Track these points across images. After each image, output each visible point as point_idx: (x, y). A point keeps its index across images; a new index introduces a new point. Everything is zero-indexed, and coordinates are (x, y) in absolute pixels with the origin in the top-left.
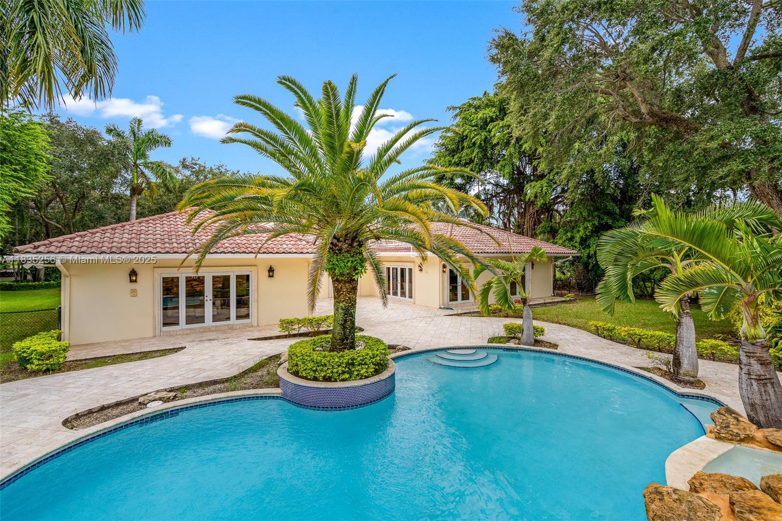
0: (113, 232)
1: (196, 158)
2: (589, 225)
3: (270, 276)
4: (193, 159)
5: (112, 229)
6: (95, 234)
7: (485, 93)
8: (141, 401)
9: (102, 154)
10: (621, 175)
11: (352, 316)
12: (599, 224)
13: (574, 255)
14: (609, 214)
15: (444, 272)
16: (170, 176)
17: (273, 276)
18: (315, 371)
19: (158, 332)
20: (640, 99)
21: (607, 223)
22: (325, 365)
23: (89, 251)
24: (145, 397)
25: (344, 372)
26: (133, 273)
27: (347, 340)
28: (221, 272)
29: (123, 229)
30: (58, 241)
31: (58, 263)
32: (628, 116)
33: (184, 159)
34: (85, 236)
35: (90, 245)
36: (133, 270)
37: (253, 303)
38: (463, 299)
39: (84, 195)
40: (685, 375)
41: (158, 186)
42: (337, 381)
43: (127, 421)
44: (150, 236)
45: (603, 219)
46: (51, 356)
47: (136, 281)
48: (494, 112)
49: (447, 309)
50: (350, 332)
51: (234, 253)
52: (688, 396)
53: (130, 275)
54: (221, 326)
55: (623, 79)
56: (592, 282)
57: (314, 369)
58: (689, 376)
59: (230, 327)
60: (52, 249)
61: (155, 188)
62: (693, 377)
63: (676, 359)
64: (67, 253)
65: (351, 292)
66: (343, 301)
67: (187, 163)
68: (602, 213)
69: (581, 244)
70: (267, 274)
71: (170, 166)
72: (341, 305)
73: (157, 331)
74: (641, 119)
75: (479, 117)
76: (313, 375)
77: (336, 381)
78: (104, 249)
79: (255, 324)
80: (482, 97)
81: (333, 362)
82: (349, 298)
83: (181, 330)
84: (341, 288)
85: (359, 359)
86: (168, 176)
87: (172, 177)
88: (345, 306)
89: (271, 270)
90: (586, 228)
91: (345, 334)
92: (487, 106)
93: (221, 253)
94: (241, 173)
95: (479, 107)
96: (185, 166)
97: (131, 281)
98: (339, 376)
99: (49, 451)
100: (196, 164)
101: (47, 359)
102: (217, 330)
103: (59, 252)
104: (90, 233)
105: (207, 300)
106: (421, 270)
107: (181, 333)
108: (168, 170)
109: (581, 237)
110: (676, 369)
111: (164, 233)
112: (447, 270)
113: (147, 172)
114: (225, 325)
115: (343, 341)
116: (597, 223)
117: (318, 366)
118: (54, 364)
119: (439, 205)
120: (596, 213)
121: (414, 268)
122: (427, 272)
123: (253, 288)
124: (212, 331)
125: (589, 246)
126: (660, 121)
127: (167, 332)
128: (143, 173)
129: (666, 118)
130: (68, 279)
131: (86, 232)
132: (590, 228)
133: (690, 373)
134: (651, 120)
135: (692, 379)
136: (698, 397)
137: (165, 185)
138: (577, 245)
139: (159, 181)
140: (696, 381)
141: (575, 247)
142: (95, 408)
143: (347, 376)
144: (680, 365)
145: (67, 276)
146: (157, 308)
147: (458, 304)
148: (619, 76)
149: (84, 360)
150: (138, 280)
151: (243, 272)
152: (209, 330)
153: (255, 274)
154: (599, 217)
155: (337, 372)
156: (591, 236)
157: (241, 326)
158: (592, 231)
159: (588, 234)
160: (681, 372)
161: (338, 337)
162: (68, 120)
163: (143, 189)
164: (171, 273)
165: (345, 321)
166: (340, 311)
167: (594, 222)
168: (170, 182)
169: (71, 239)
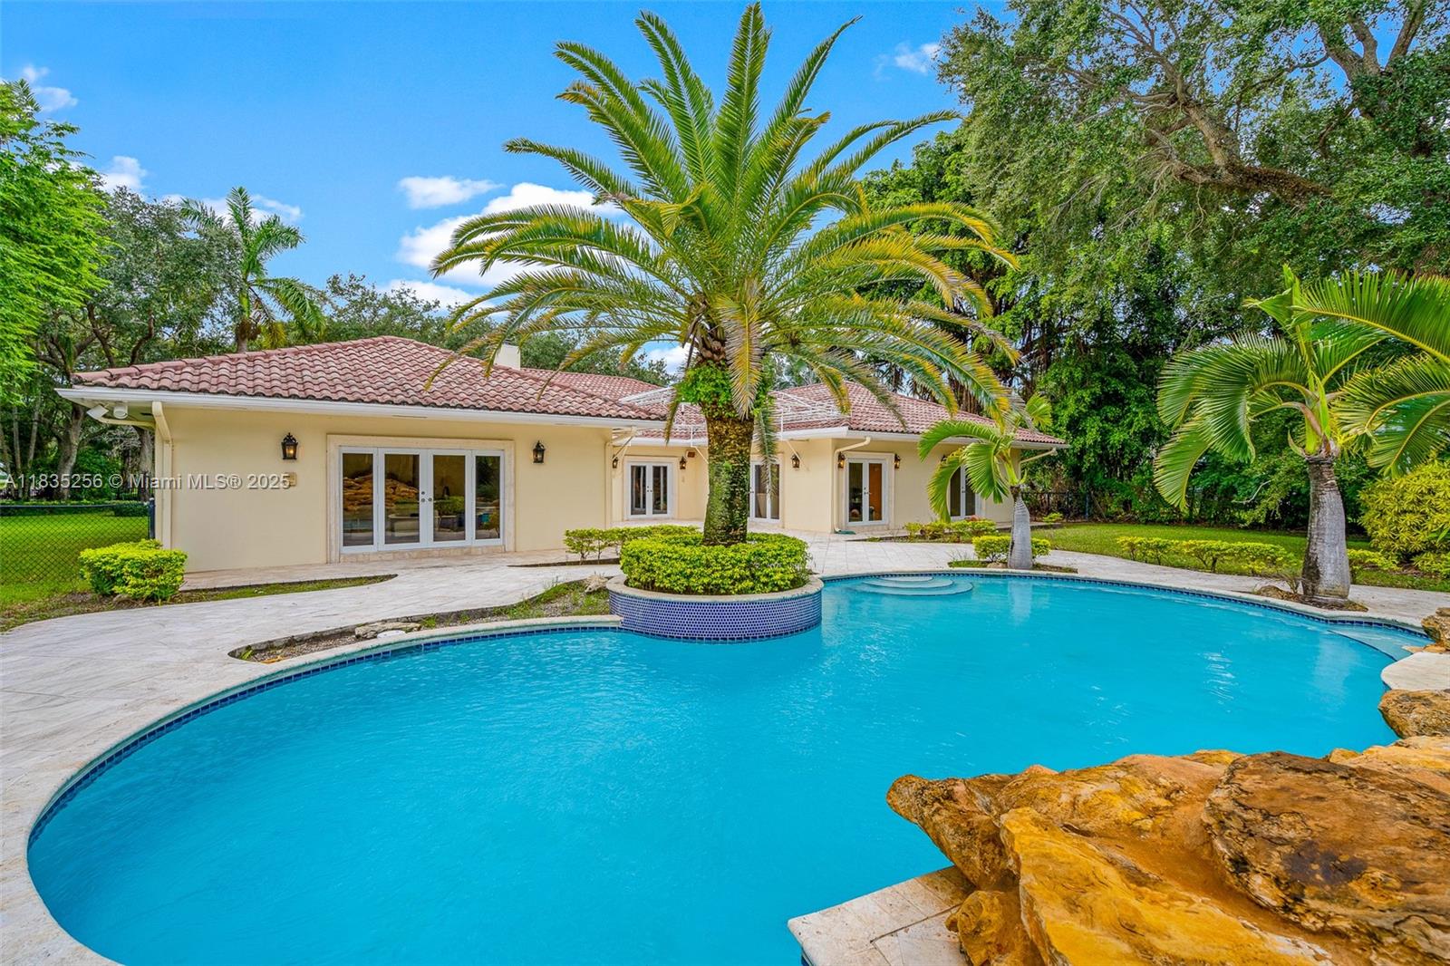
0: (251, 364)
1: (358, 276)
2: (1086, 395)
3: (536, 461)
4: (352, 277)
5: (248, 359)
6: (218, 364)
7: (896, 164)
8: (361, 633)
9: (188, 254)
10: (1141, 305)
11: (744, 487)
12: (1104, 393)
13: (1060, 446)
14: (1120, 375)
15: (840, 466)
16: (312, 307)
17: (541, 461)
18: (688, 577)
19: (334, 556)
20: (1212, 140)
21: (1116, 391)
22: (708, 566)
23: (213, 389)
24: (367, 627)
25: (742, 579)
26: (289, 443)
27: (735, 530)
28: (449, 449)
29: (267, 360)
30: (152, 370)
31: (157, 408)
32: (1191, 172)
33: (336, 278)
34: (201, 366)
35: (214, 381)
36: (289, 436)
37: (507, 508)
38: (871, 519)
39: (150, 335)
40: (1327, 593)
41: (287, 327)
42: (731, 594)
43: (353, 653)
44: (319, 374)
45: (1109, 384)
46: (160, 571)
47: (294, 457)
48: (914, 196)
49: (847, 533)
50: (741, 516)
51: (479, 409)
52: (1343, 622)
53: (284, 446)
54: (449, 549)
55: (1185, 104)
56: (1084, 499)
57: (688, 571)
58: (1336, 594)
59: (465, 550)
60: (144, 381)
61: (281, 330)
62: (1342, 597)
63: (1310, 568)
64: (174, 391)
65: (743, 440)
66: (730, 458)
67: (341, 285)
68: (1107, 375)
69: (1069, 428)
70: (532, 456)
71: (310, 289)
72: (726, 463)
73: (333, 552)
74: (1213, 176)
75: (887, 203)
76: (686, 584)
77: (728, 593)
78: (241, 387)
79: (510, 547)
80: (890, 170)
81: (723, 559)
82: (741, 452)
83: (376, 554)
84: (727, 432)
85: (769, 554)
86: (308, 307)
87: (315, 310)
88: (734, 467)
89: (539, 450)
90: (1078, 401)
91: (732, 517)
92: (901, 185)
93: (455, 407)
94: (443, 305)
95: (885, 187)
96: (337, 290)
97: (286, 457)
98: (733, 584)
99: (229, 685)
100: (358, 287)
101: (151, 577)
102: (443, 554)
103: (159, 389)
104: (209, 361)
105: (423, 500)
106: (797, 466)
107: (377, 558)
108: (307, 295)
109: (1071, 417)
110: (1310, 584)
111: (344, 371)
112: (846, 464)
113: (267, 299)
114: (456, 548)
115: (729, 531)
116: (1098, 391)
117: (694, 568)
118: (165, 587)
119: (801, 373)
120: (1097, 374)
121: (784, 462)
122: (808, 469)
123: (507, 482)
124: (432, 557)
125: (1084, 432)
126: (1247, 181)
127: (352, 555)
128: (258, 300)
129: (1256, 175)
130: (168, 448)
131: (202, 360)
132: (1088, 399)
133: (1337, 589)
134: (1231, 178)
135: (1340, 600)
136: (1361, 623)
137: (301, 325)
138: (1063, 429)
139: (288, 318)
140: (1346, 603)
141: (1060, 433)
142: (279, 640)
143: (749, 583)
144: (1318, 578)
145: (168, 442)
146: (333, 510)
147: (863, 527)
148: (1177, 99)
149: (211, 590)
150: (299, 455)
151: (488, 450)
152: (426, 554)
153: (510, 456)
154: (1103, 381)
155: (731, 577)
156: (1086, 415)
157: (485, 551)
158: (1092, 407)
159: (1084, 410)
160: (1321, 588)
161: (720, 524)
162: (118, 190)
163: (258, 331)
164: (358, 446)
165: (733, 494)
166: (724, 475)
167: (1093, 390)
168: (311, 318)
169: (176, 368)
